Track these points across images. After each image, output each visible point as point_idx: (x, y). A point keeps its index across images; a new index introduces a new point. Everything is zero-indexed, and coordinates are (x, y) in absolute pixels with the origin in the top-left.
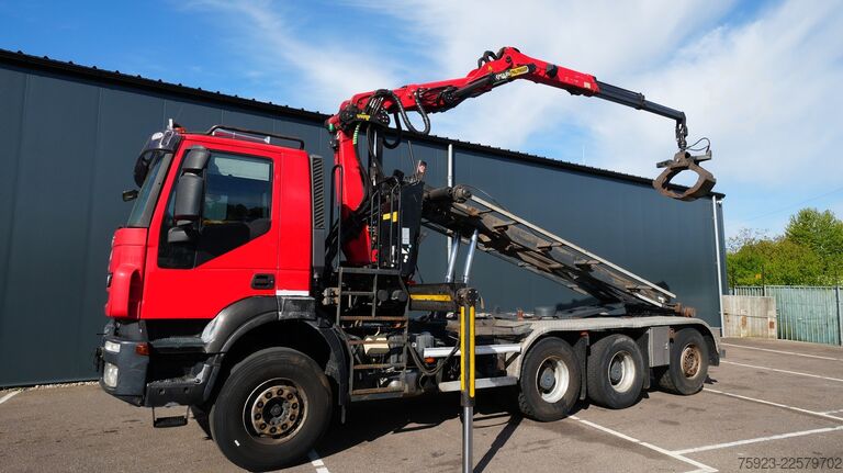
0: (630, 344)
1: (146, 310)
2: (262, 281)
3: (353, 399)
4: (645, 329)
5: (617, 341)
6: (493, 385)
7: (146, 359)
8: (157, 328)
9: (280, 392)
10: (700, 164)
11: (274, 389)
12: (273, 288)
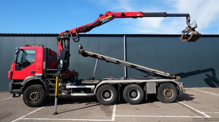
0: (137, 87)
1: (14, 77)
2: (33, 72)
3: (50, 95)
4: (146, 83)
5: (132, 86)
6: (87, 95)
7: (12, 86)
8: (15, 81)
9: (34, 93)
10: (195, 29)
11: (33, 92)
12: (35, 73)
